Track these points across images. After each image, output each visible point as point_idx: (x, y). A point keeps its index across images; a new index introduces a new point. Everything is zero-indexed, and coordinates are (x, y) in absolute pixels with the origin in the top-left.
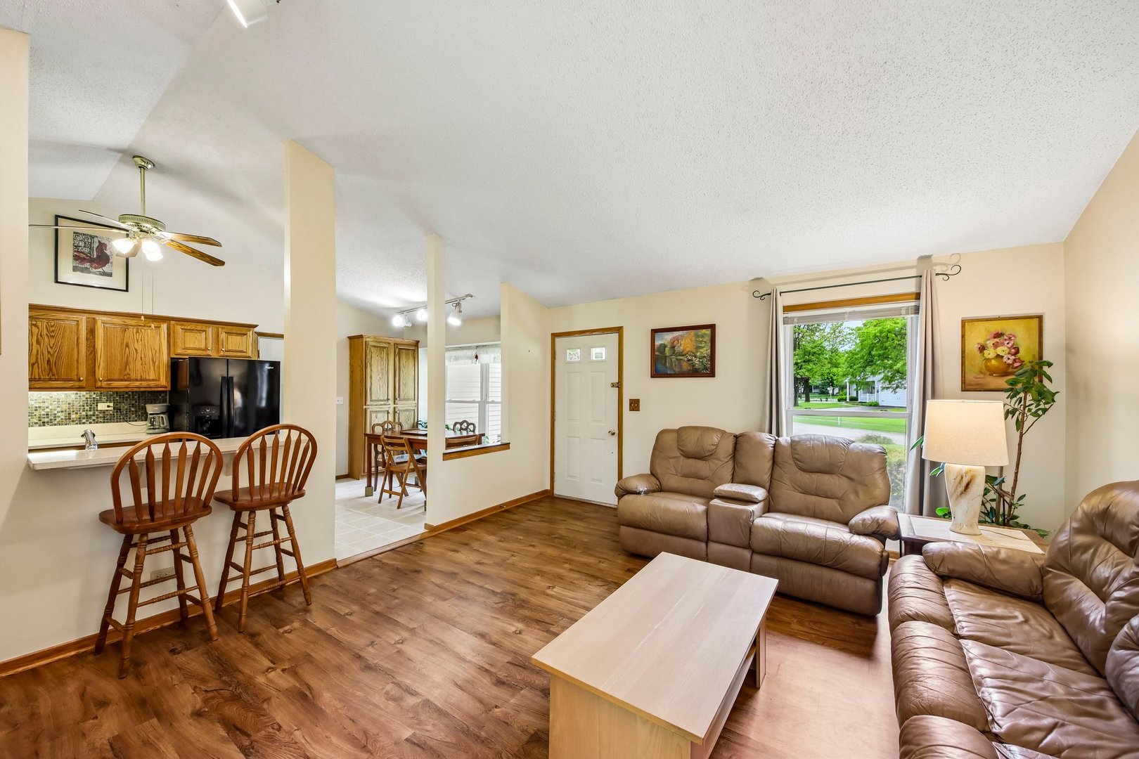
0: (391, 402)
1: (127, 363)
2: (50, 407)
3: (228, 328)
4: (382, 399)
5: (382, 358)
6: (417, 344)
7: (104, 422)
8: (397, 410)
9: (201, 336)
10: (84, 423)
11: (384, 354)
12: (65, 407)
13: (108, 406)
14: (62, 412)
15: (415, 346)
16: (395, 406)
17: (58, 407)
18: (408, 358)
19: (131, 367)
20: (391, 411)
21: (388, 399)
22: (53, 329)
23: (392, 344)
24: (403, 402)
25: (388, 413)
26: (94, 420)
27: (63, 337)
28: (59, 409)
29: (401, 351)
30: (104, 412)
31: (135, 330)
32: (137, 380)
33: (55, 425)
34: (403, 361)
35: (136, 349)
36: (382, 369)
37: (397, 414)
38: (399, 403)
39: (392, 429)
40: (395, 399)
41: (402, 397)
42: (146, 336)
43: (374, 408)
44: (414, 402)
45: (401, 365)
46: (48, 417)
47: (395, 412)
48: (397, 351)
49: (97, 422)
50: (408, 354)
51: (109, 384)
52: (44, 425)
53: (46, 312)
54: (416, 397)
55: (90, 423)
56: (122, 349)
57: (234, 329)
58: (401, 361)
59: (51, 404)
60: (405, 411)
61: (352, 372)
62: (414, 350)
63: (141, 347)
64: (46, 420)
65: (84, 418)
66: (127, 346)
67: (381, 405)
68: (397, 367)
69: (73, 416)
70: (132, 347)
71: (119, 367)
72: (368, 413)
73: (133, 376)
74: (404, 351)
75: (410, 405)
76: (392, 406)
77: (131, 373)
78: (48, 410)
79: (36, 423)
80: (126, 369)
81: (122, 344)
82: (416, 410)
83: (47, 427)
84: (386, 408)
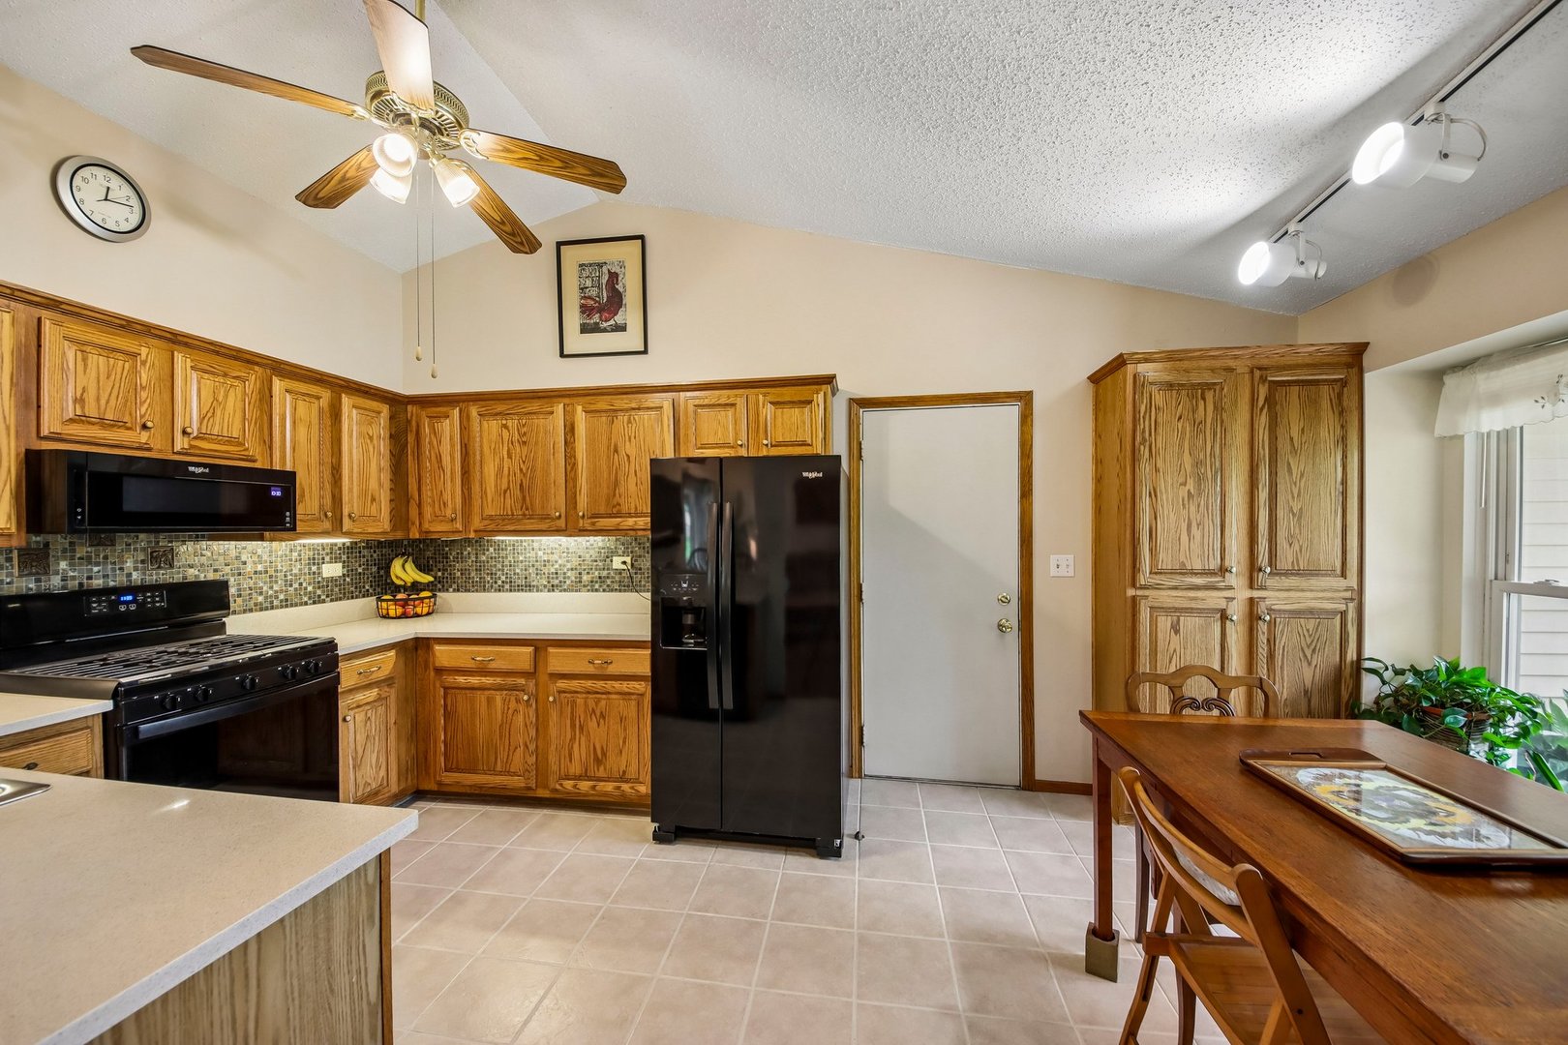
0: (1236, 579)
1: (616, 484)
2: (560, 562)
3: (775, 393)
4: (1198, 566)
5: (1198, 426)
6: (1355, 356)
7: (620, 591)
8: (1262, 608)
9: (726, 416)
10: (597, 590)
11: (1206, 411)
12: (575, 562)
13: (624, 563)
14: (572, 569)
15: (1349, 366)
16: (1256, 594)
17: (568, 561)
18: (1312, 419)
19: (622, 490)
20: (1237, 611)
21: (1223, 570)
22: (525, 429)
23: (1241, 367)
24: (1287, 582)
25: (1224, 617)
26: (608, 586)
27: (536, 443)
28: (569, 566)
29: (1281, 391)
30: (620, 574)
31: (626, 418)
32: (630, 515)
33: (565, 590)
34: (1293, 423)
35: (628, 456)
36: (1197, 464)
37: (1263, 627)
38: (1270, 582)
39: (1221, 702)
40: (1253, 568)
41: (1285, 561)
42: (641, 428)
43: (1166, 598)
44: (1342, 583)
45: (1283, 446)
46: (557, 578)
47: (1253, 617)
48: (1263, 391)
49: (612, 591)
50: (1313, 403)
51: (593, 524)
52: (553, 590)
53: (515, 403)
54: (1352, 564)
55: (604, 591)
56: (608, 457)
57: (788, 393)
58: (1281, 431)
59: (560, 557)
60: (1297, 614)
61: (1099, 480)
62: (1344, 383)
63: (634, 450)
64: (556, 582)
65: (597, 582)
66: (616, 451)
67: (1197, 588)
68: (1264, 452)
69: (585, 578)
70: (622, 453)
71: (605, 491)
72: (1144, 615)
73: (625, 509)
74: (1295, 389)
75: (1324, 594)
76: (1243, 594)
77: (622, 501)
78: (557, 566)
79: (545, 586)
80: (614, 495)
81: (608, 448)
82: (1351, 615)
83: (556, 594)
84: (1214, 599)
